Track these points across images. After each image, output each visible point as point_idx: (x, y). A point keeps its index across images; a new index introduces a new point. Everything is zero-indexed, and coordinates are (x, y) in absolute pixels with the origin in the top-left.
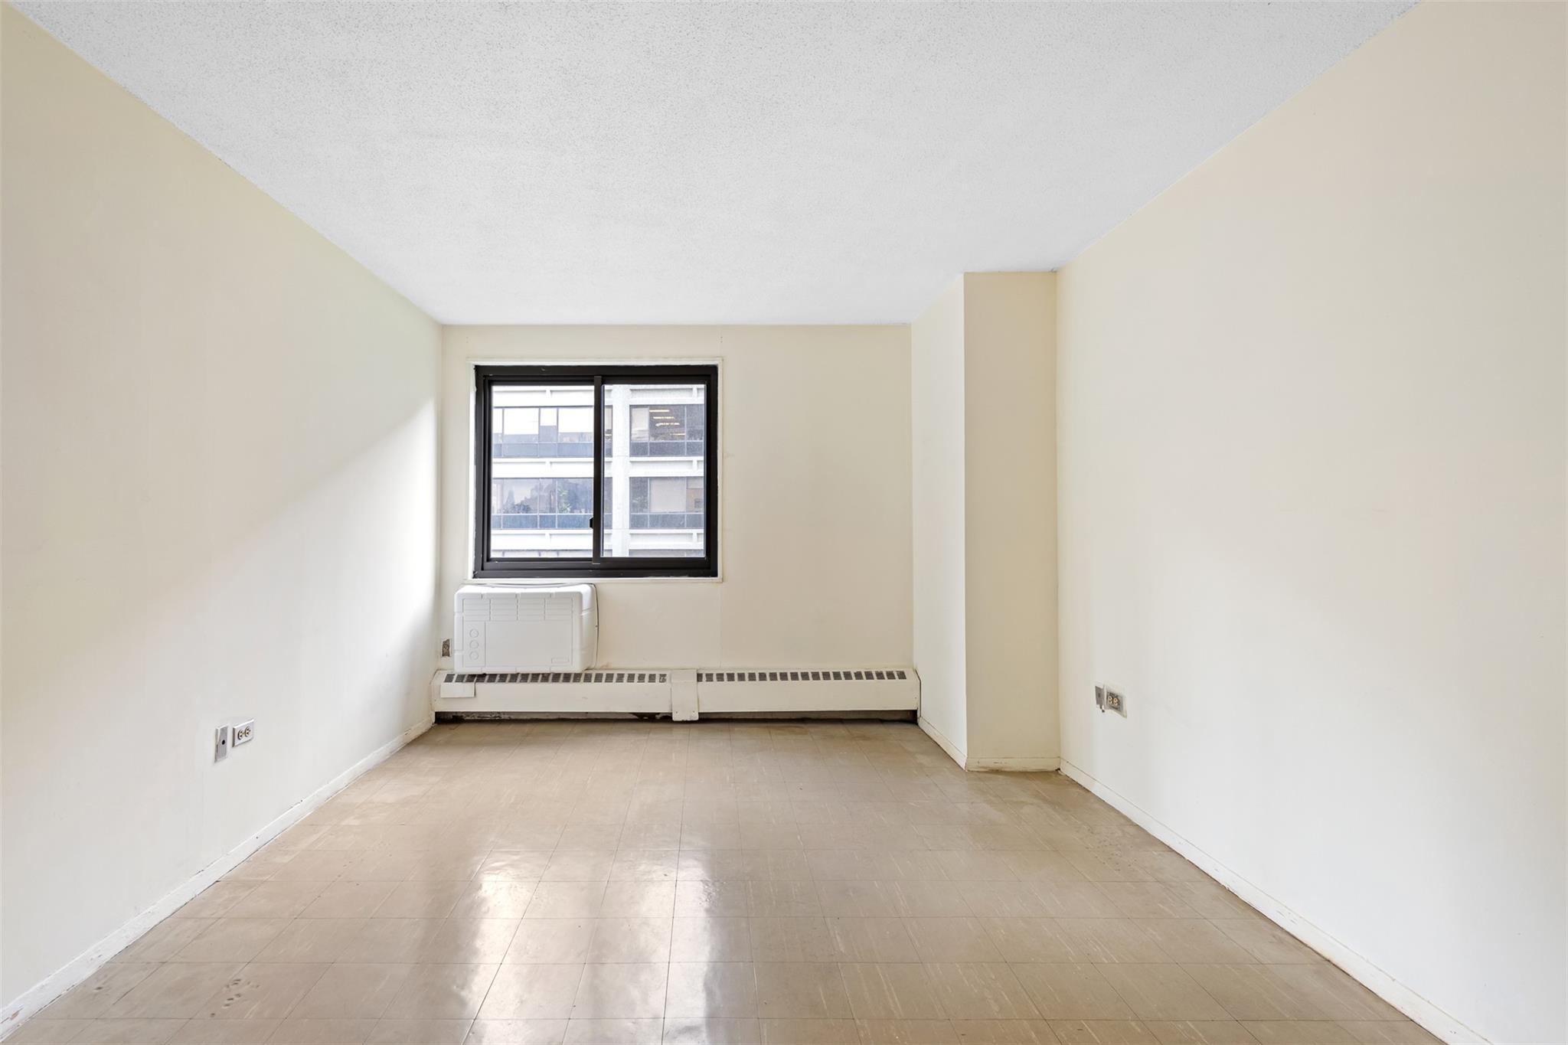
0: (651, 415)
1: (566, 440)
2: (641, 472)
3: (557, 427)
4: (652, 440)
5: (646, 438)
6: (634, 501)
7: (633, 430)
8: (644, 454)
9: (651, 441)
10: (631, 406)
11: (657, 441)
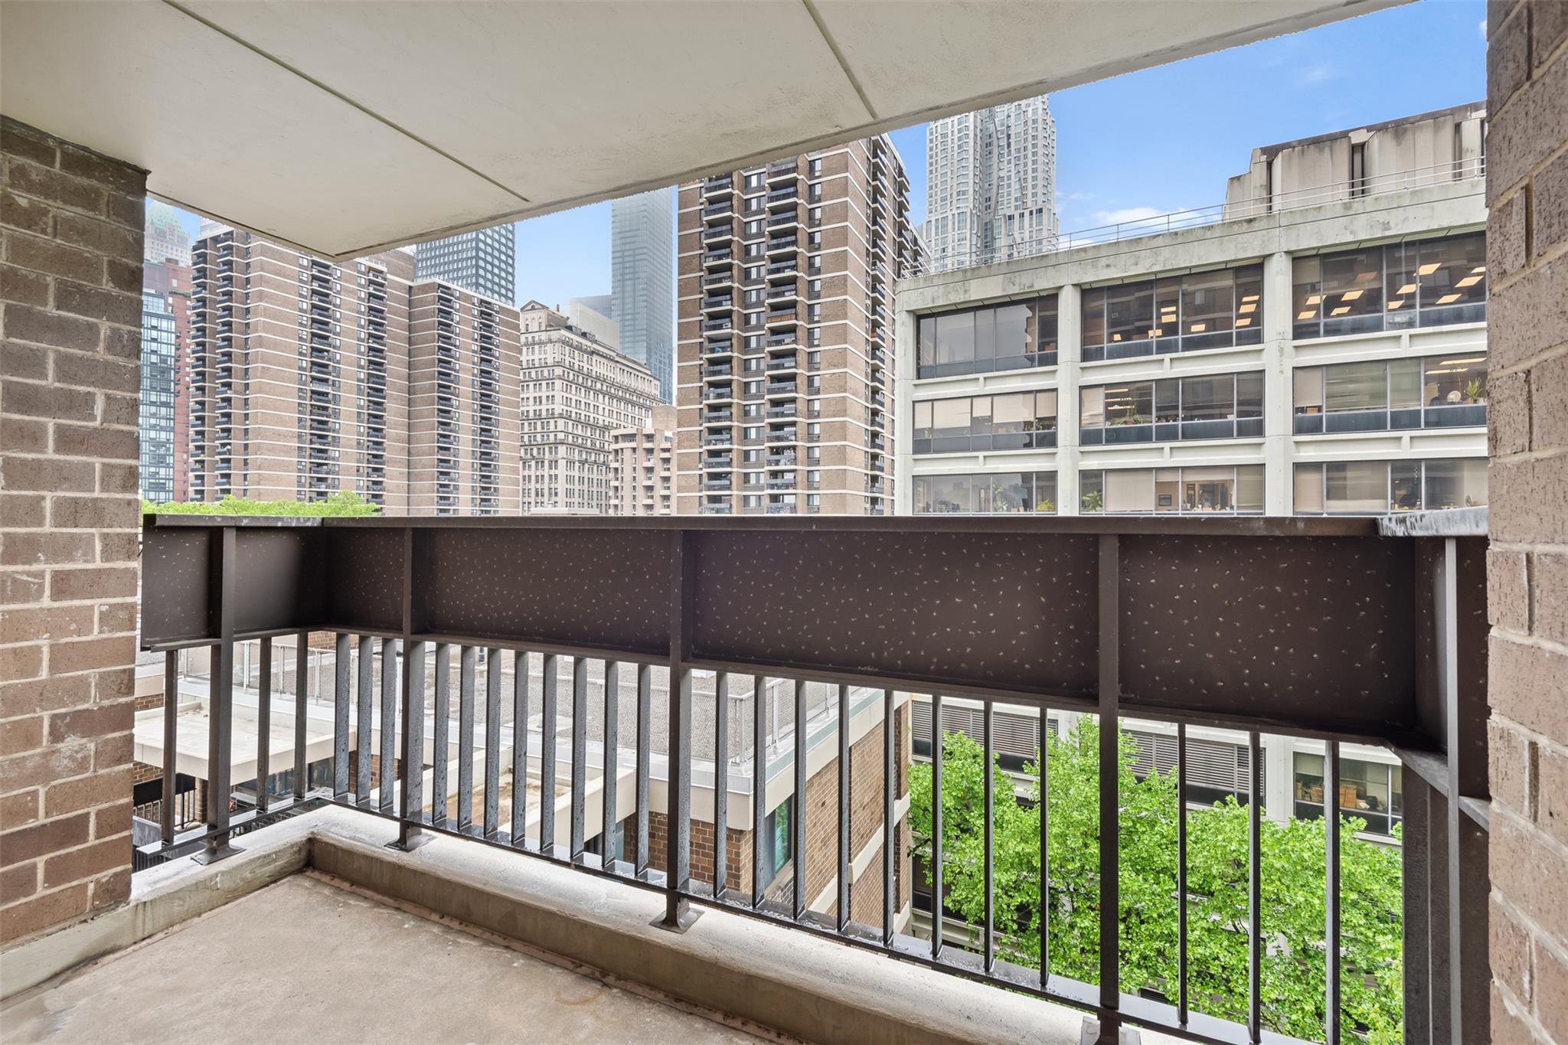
0: (1108, 396)
1: (1002, 431)
2: (1092, 464)
3: (991, 418)
4: (1108, 425)
5: (1102, 424)
6: (1085, 498)
7: (1084, 415)
8: (1098, 442)
9: (1108, 427)
10: (1082, 388)
11: (1114, 427)
